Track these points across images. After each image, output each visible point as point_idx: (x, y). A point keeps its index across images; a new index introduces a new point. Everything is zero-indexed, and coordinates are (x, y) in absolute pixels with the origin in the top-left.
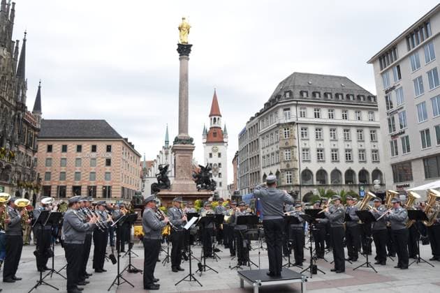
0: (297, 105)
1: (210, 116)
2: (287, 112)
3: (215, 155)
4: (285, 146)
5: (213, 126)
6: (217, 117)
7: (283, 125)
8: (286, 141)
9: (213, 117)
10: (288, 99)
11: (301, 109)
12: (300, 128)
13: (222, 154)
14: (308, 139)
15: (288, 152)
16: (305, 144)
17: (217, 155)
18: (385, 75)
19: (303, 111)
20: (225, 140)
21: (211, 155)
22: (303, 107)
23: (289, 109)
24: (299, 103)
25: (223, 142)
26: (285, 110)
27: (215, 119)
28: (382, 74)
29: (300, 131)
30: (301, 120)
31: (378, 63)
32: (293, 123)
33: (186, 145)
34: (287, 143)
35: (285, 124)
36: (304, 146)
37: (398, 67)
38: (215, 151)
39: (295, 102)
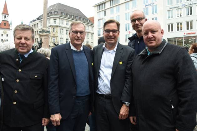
0: (60, 18)
1: (2, 14)
2: (55, 20)
3: (5, 35)
4: (53, 36)
5: (4, 20)
6: (6, 15)
7: (53, 26)
8: (54, 34)
9: (4, 15)
10: (55, 15)
11: (61, 20)
12: (60, 29)
13: (8, 35)
14: (63, 34)
15: (54, 39)
16: (62, 36)
17: (6, 35)
18: (99, 13)
19: (62, 21)
20: (10, 28)
21: (2, 35)
22: (63, 19)
23: (56, 19)
24: (61, 17)
25: (10, 29)
26: (54, 19)
27: (5, 16)
28: (98, 12)
29: (60, 30)
30: (61, 25)
31: (97, 7)
32: (57, 26)
33: (47, 34)
34: (54, 35)
35: (54, 26)
36: (61, 37)
37: (105, 11)
38: (5, 33)
39: (59, 17)
